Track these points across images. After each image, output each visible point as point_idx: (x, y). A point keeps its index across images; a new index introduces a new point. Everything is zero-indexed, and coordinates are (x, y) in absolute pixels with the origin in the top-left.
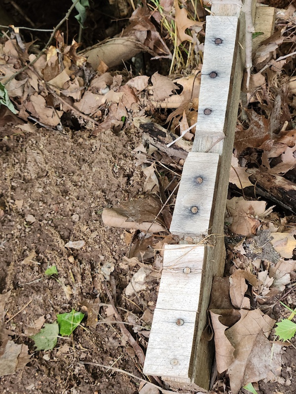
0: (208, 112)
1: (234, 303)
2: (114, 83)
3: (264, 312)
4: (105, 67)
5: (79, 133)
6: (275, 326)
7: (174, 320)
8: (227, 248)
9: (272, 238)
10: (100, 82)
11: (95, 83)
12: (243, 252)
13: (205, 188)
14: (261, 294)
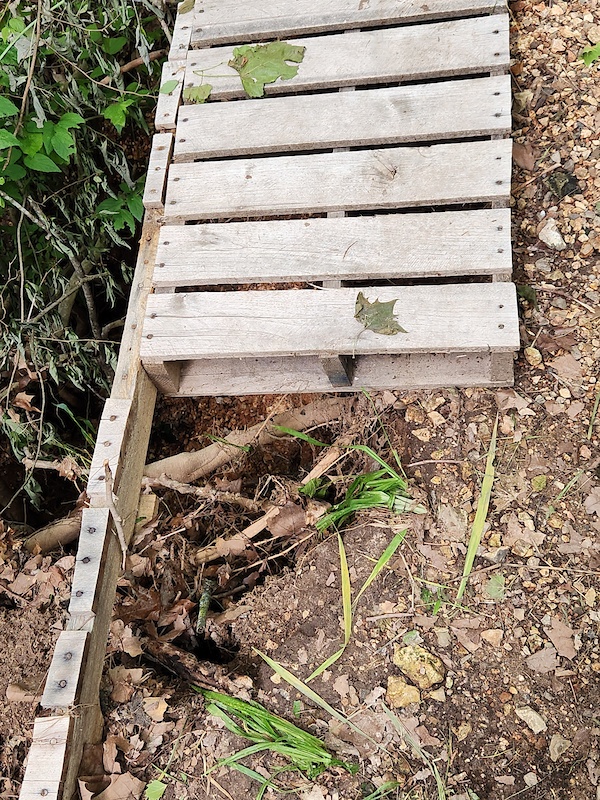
0: (80, 594)
1: (106, 769)
2: (44, 565)
3: (135, 775)
4: (39, 549)
5: (12, 612)
6: (146, 788)
7: (40, 790)
8: (104, 715)
9: (145, 703)
10: (31, 564)
11: (28, 566)
12: (118, 718)
13: (73, 663)
14: (132, 758)
